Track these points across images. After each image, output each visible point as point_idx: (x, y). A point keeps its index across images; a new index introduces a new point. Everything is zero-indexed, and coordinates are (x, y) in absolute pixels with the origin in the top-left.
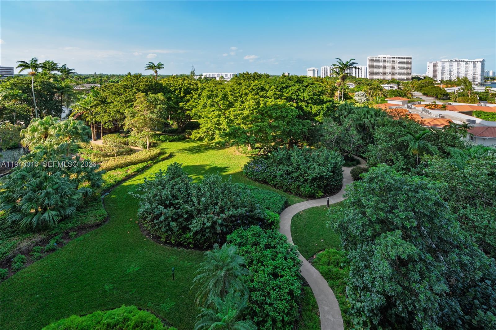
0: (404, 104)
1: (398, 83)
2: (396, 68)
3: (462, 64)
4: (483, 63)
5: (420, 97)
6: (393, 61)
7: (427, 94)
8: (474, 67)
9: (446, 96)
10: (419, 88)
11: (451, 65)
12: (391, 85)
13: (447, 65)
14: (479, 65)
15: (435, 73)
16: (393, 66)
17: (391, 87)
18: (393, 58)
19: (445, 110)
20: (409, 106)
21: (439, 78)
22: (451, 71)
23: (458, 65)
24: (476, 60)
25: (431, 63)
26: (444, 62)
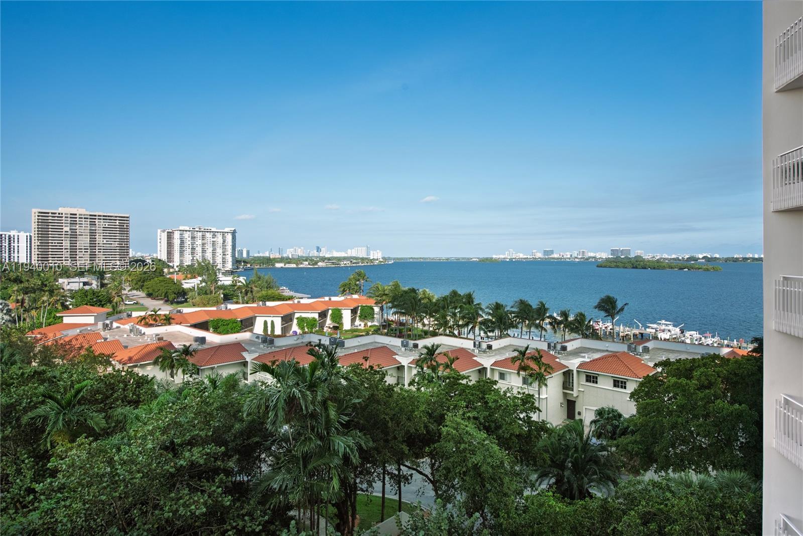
0: (97, 319)
1: (101, 275)
2: (99, 239)
3: (208, 235)
4: (234, 233)
5: (141, 301)
6: (93, 224)
7: (152, 294)
8: (224, 242)
9: (179, 296)
10: (140, 283)
11: (193, 238)
12: (85, 280)
13: (187, 235)
14: (229, 238)
15: (170, 253)
16: (93, 234)
17: (85, 284)
18: (93, 217)
20: (107, 325)
21: (176, 262)
22: (193, 249)
23: (203, 237)
24: (226, 230)
25: (164, 231)
26: (183, 231)
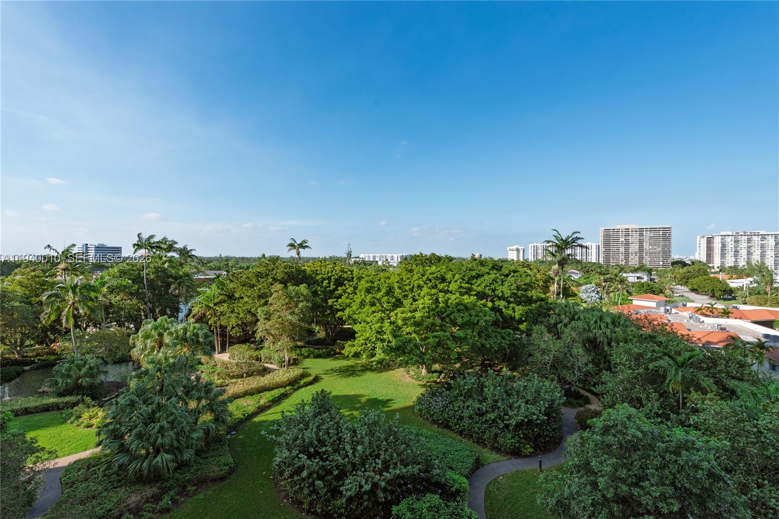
0: (659, 305)
1: (650, 272)
2: (646, 246)
3: (756, 239)
5: (686, 295)
6: (641, 235)
7: (697, 290)
8: (777, 244)
9: (728, 294)
10: (684, 280)
11: (736, 242)
12: (638, 275)
13: (730, 241)
15: (710, 255)
16: (641, 242)
17: (638, 278)
18: (641, 230)
19: (728, 317)
20: (668, 310)
21: (717, 262)
22: (736, 252)
23: (749, 241)
25: (703, 237)
26: (725, 236)
